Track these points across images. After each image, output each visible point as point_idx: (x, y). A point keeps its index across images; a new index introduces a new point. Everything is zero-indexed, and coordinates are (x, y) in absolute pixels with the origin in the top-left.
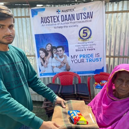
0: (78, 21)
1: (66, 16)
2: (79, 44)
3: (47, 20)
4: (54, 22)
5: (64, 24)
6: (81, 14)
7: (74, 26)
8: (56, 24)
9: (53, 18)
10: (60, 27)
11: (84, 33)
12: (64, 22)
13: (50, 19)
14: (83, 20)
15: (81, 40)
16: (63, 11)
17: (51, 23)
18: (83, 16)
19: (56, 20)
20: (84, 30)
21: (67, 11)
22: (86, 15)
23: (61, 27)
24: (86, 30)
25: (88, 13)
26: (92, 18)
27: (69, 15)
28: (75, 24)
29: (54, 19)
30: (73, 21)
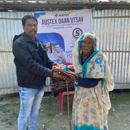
0: (72, 23)
1: (62, 19)
2: (73, 42)
3: (47, 22)
4: (53, 24)
5: (61, 25)
6: (74, 18)
7: (69, 27)
8: (54, 26)
9: (52, 20)
10: (57, 28)
11: (76, 33)
12: (61, 24)
13: (50, 21)
14: (76, 23)
15: (74, 38)
16: (60, 15)
17: (50, 24)
18: (76, 20)
19: (54, 23)
20: (77, 31)
21: (63, 15)
22: (78, 19)
23: (59, 28)
24: (78, 31)
25: (80, 17)
26: (82, 21)
27: (65, 19)
28: (69, 26)
29: (53, 22)
30: (68, 23)
